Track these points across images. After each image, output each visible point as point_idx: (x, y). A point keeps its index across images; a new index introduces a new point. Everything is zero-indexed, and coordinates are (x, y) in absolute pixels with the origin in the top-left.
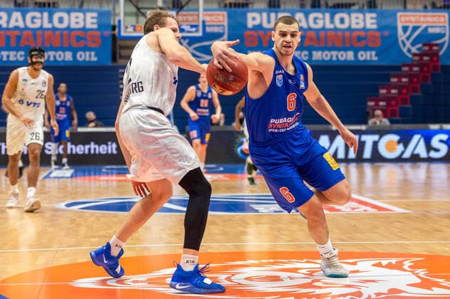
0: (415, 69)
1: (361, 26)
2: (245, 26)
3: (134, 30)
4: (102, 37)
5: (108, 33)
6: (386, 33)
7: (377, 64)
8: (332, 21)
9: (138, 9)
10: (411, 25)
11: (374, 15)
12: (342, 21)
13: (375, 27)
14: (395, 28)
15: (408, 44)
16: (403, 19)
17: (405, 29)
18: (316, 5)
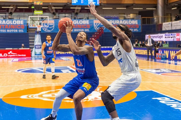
0: (98, 33)
1: (85, 23)
3: (33, 26)
4: (25, 26)
5: (26, 25)
6: (91, 25)
7: (89, 32)
8: (79, 22)
9: (33, 21)
10: (97, 23)
12: (81, 22)
13: (88, 23)
14: (93, 24)
15: (96, 27)
17: (96, 24)
18: (75, 19)
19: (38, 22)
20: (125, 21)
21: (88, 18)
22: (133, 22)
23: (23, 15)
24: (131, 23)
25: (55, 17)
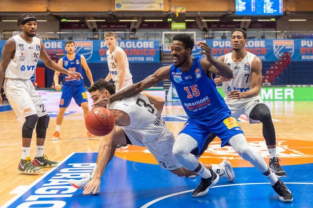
0: (281, 63)
1: (259, 46)
2: (212, 46)
3: (169, 48)
4: (156, 51)
5: (158, 49)
6: (269, 49)
7: (265, 61)
9: (170, 40)
10: (279, 45)
11: (264, 41)
12: (251, 44)
13: (264, 46)
15: (278, 53)
16: (276, 43)
17: (276, 47)
21: (263, 37)
23: (153, 32)
25: (206, 36)
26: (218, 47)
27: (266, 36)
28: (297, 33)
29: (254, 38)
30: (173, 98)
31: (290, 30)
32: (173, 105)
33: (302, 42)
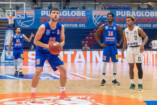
1: (80, 15)
2: (40, 15)
6: (89, 17)
7: (85, 28)
8: (70, 14)
9: (4, 9)
10: (97, 15)
11: (85, 11)
12: (74, 13)
13: (85, 15)
14: (92, 16)
15: (96, 22)
16: (94, 13)
17: (95, 16)
18: (65, 8)
19: (10, 11)
20: (140, 12)
21: (84, 8)
22: (151, 14)
24: (148, 16)
25: (36, 6)
26: (45, 15)
27: (86, 7)
28: (113, 5)
29: (76, 8)
30: (6, 59)
31: (107, 2)
32: (5, 65)
33: (117, 12)
